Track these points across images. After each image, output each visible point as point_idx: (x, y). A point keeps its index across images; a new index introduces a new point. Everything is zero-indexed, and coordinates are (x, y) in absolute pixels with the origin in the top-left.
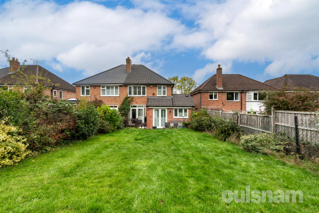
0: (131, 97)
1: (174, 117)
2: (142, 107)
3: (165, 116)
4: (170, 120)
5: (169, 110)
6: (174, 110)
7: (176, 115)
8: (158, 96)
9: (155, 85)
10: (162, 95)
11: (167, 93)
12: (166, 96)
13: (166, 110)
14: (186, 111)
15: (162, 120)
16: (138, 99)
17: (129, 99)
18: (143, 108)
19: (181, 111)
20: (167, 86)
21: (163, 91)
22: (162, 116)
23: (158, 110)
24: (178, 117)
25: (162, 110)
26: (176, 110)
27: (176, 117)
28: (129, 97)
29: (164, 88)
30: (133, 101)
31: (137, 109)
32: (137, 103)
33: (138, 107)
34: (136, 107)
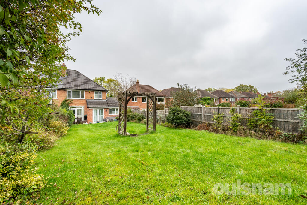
0: (70, 100)
1: (109, 114)
2: (81, 107)
3: (102, 114)
4: (106, 116)
5: (105, 110)
6: (109, 109)
7: (110, 113)
8: (95, 99)
9: (93, 91)
10: (99, 99)
11: (103, 97)
12: (102, 99)
13: (103, 109)
14: (117, 109)
15: (100, 117)
16: (77, 101)
17: (68, 102)
18: (82, 109)
19: (114, 110)
20: (103, 92)
21: (100, 95)
22: (100, 115)
23: (97, 110)
24: (112, 114)
25: (100, 110)
26: (110, 109)
27: (111, 114)
28: (68, 100)
29: (100, 93)
30: (72, 103)
31: (76, 109)
32: (76, 105)
33: (77, 108)
34: (75, 108)
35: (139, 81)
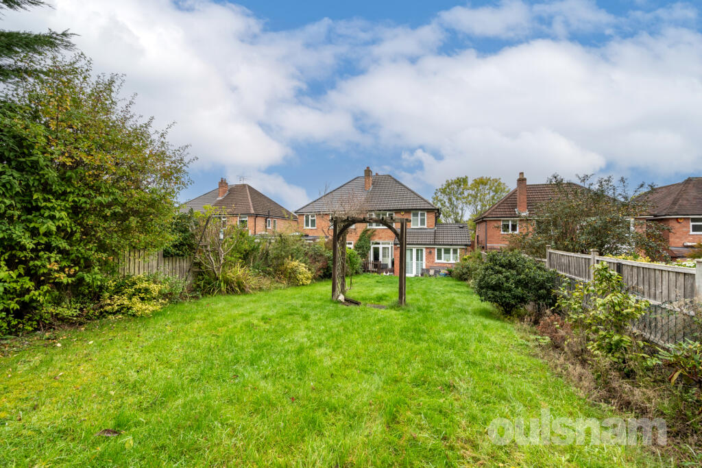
0: (373, 229)
1: (437, 261)
2: (389, 244)
3: (422, 260)
4: (430, 264)
5: (428, 250)
6: (436, 250)
7: (439, 258)
8: (412, 227)
9: (408, 211)
10: (419, 226)
11: (428, 223)
12: (425, 227)
13: (424, 250)
14: (455, 251)
15: (417, 265)
16: (383, 232)
17: (369, 233)
18: (390, 246)
19: (447, 251)
20: (427, 212)
21: (421, 219)
22: (417, 259)
23: (412, 250)
24: (442, 261)
25: (417, 250)
26: (439, 250)
27: (439, 261)
28: (368, 230)
29: (422, 215)
30: (374, 235)
31: (381, 247)
32: (380, 238)
33: (383, 243)
34: (379, 244)
35: (525, 176)
